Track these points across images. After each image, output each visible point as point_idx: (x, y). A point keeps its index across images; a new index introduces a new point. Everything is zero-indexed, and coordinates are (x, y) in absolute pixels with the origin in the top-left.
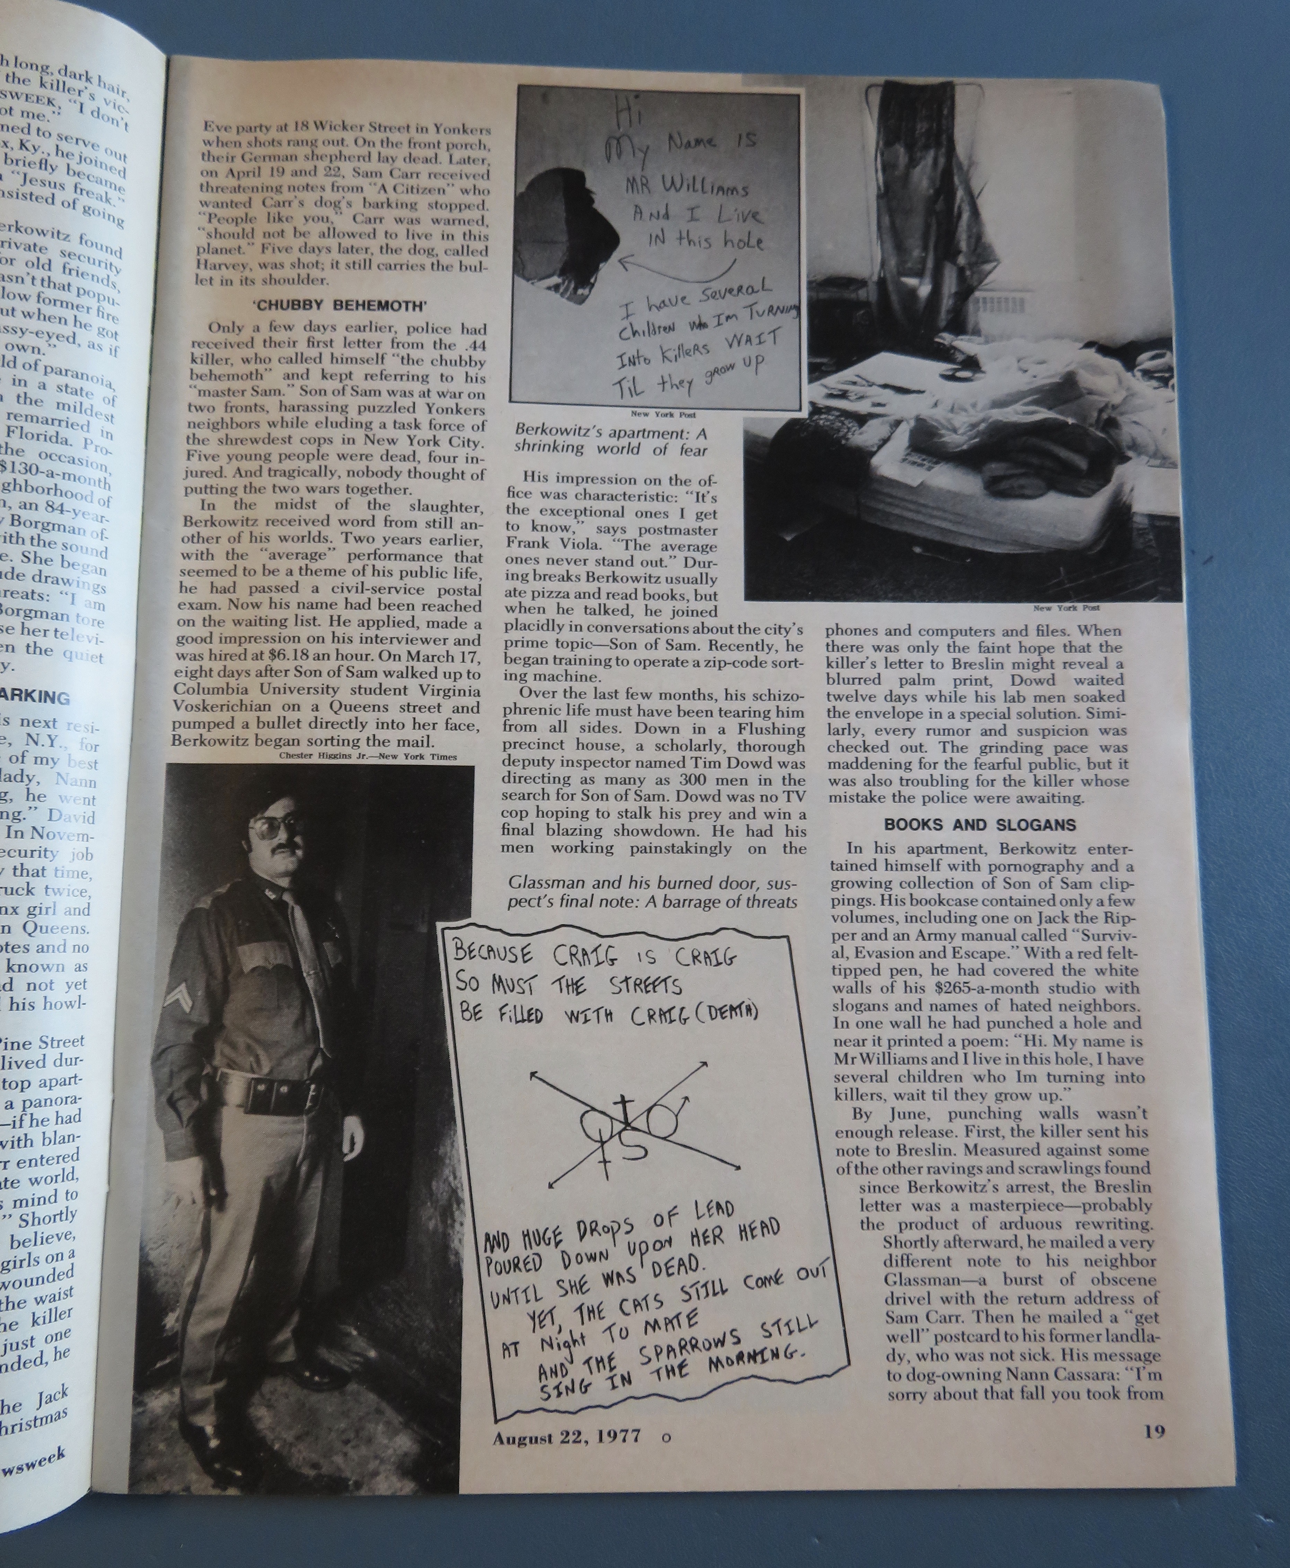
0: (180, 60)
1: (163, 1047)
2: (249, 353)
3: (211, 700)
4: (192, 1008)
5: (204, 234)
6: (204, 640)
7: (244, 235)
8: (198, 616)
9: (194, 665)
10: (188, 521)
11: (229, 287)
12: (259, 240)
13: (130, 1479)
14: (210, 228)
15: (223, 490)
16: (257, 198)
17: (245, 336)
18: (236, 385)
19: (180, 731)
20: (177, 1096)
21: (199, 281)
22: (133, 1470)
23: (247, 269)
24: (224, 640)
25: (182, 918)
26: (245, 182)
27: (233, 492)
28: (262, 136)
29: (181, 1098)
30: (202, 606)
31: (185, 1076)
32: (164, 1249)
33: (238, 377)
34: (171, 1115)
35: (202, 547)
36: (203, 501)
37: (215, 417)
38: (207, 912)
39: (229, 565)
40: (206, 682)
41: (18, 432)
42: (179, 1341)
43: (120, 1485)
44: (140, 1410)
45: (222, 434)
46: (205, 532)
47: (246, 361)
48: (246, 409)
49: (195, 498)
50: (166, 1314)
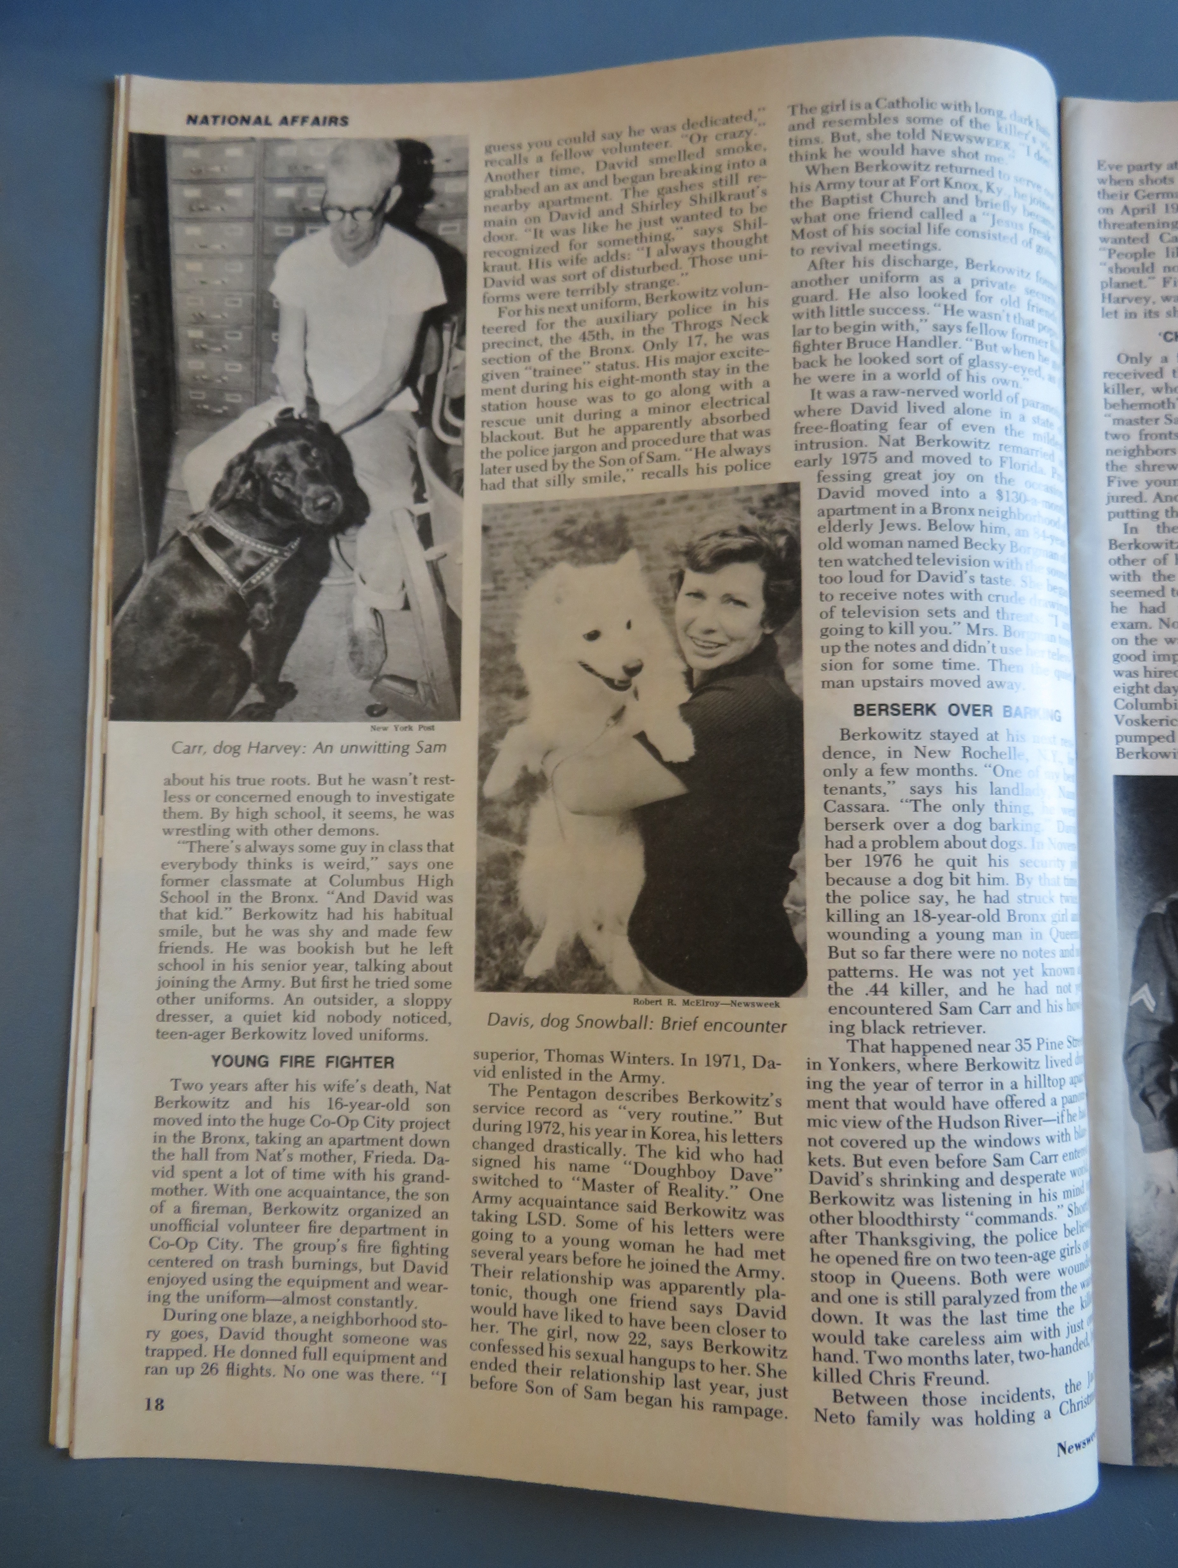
0: (1073, 102)
1: (1132, 1044)
2: (1159, 382)
3: (1149, 714)
4: (1156, 1007)
5: (1105, 269)
6: (1137, 658)
7: (1144, 269)
8: (1130, 634)
9: (1131, 682)
10: (1113, 544)
11: (1133, 320)
12: (1160, 274)
13: (1134, 1451)
14: (1111, 263)
15: (1144, 515)
16: (1155, 234)
17: (1154, 366)
18: (1149, 414)
19: (1123, 744)
20: (1149, 1090)
21: (1106, 314)
22: (1136, 1443)
23: (1150, 303)
24: (1158, 657)
25: (1138, 923)
26: (1141, 218)
27: (1155, 515)
28: (1153, 174)
29: (1153, 1093)
30: (1132, 626)
31: (1154, 1072)
32: (1148, 1236)
33: (1150, 406)
34: (1145, 1108)
35: (1128, 569)
36: (1126, 525)
37: (1132, 444)
38: (1163, 917)
39: (1157, 586)
40: (1143, 698)
41: (1008, 462)
42: (1169, 1322)
43: (1125, 1457)
44: (1138, 1386)
45: (1139, 460)
46: (1132, 554)
47: (1157, 390)
48: (1161, 436)
49: (1118, 523)
50: (1155, 1297)
